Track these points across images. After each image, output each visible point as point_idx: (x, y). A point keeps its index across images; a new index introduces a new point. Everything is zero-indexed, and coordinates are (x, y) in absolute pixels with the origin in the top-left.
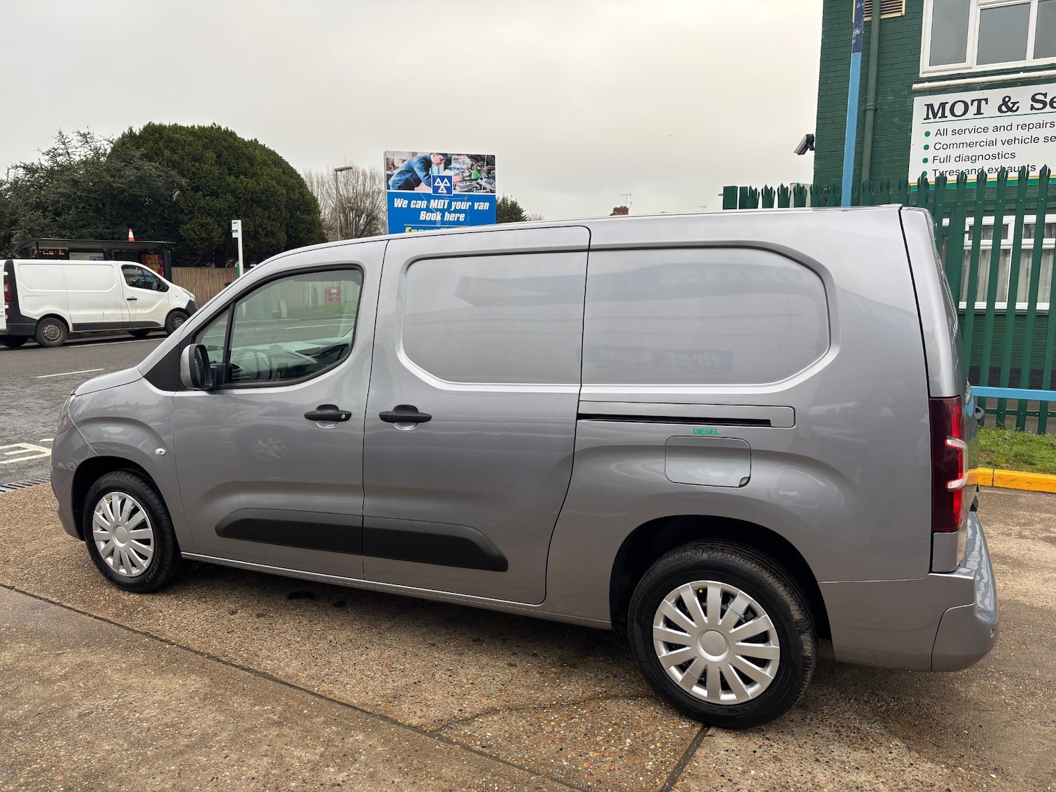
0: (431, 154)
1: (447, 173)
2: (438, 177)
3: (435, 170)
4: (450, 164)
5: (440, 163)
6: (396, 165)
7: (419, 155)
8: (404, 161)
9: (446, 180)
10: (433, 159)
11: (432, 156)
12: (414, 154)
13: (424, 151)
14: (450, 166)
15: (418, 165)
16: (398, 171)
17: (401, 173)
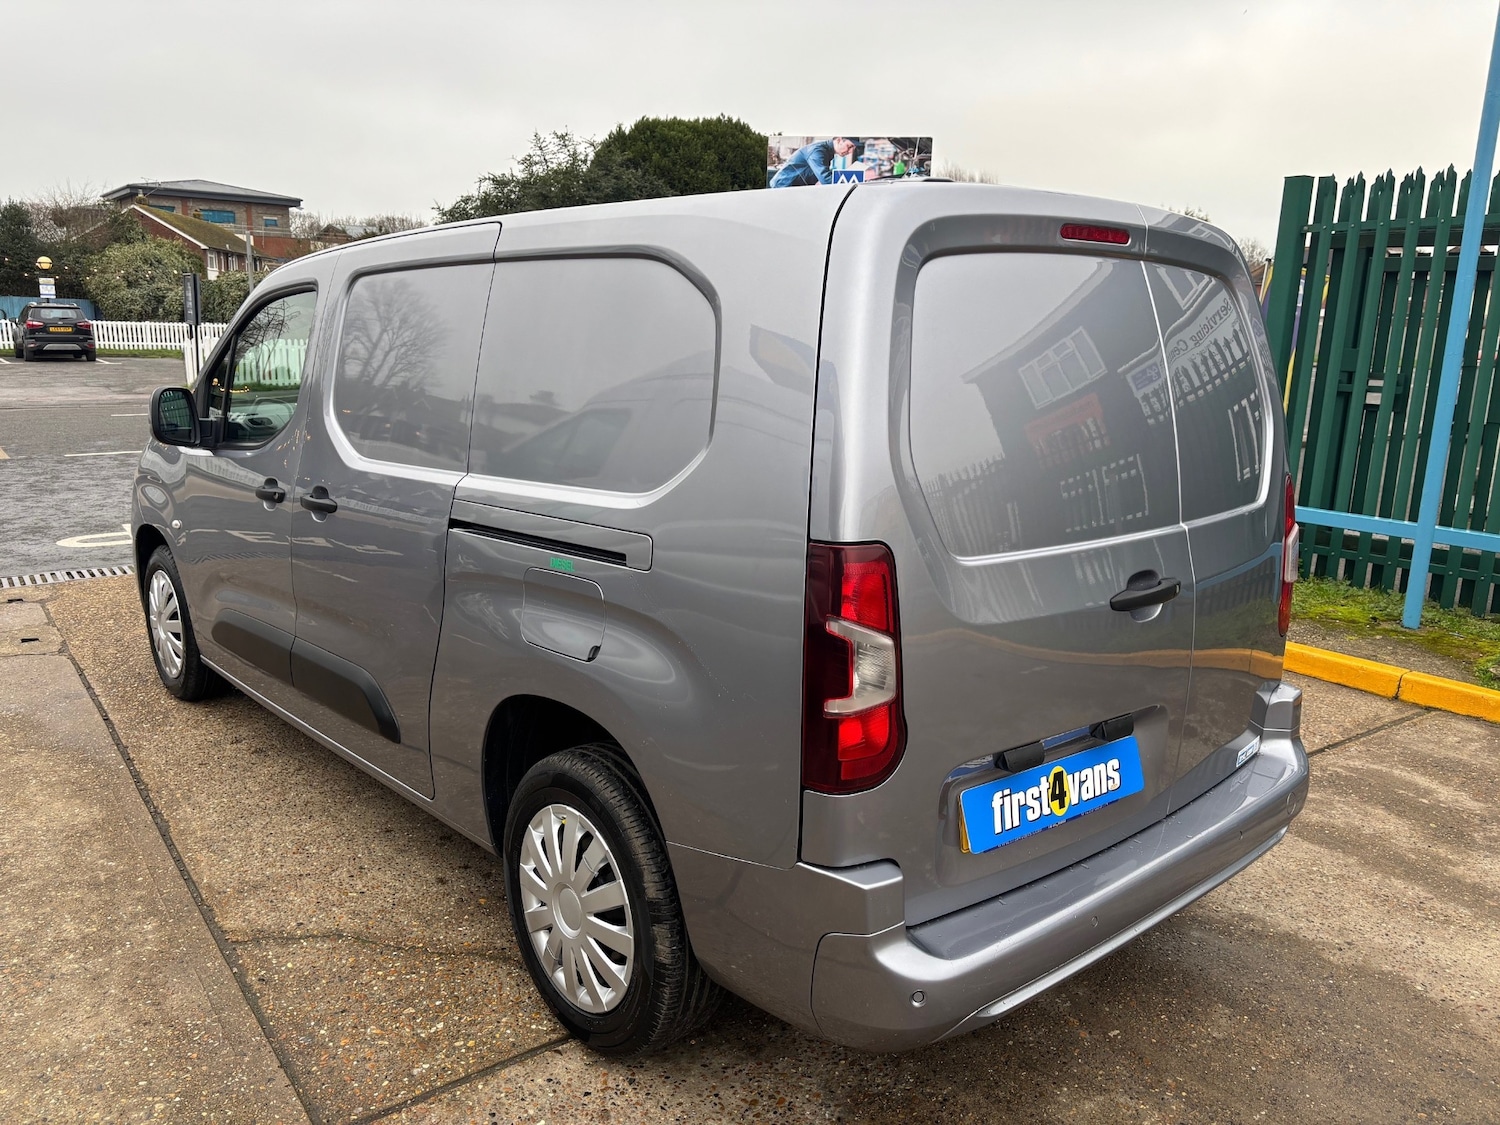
0: (834, 139)
1: (858, 166)
2: (842, 173)
3: (838, 164)
4: (862, 153)
5: (847, 153)
6: (782, 157)
7: (816, 141)
8: (794, 150)
9: (854, 177)
10: (837, 147)
11: (835, 142)
12: (809, 140)
13: (823, 135)
14: (862, 157)
15: (815, 156)
16: (785, 165)
17: (789, 169)
